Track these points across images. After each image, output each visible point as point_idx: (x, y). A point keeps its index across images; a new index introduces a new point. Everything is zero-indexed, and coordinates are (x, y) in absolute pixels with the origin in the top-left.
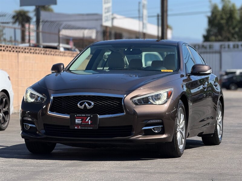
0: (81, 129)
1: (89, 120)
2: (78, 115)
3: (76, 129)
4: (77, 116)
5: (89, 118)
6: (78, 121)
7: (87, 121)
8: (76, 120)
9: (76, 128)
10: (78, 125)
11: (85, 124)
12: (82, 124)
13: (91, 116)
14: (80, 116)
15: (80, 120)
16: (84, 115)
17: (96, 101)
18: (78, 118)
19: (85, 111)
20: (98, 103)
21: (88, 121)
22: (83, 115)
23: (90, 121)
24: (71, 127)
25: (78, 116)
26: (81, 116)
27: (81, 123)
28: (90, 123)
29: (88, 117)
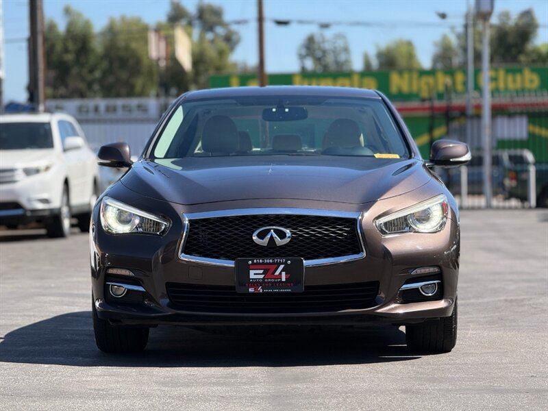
0: (263, 294)
1: (282, 271)
2: (255, 261)
3: (252, 293)
4: (253, 264)
5: (282, 267)
6: (254, 274)
7: (277, 273)
8: (252, 273)
9: (251, 290)
10: (256, 283)
11: (273, 280)
12: (266, 280)
13: (286, 261)
14: (260, 264)
15: (261, 271)
16: (271, 261)
17: (295, 227)
18: (256, 266)
19: (272, 250)
20: (301, 231)
21: (280, 273)
22: (268, 261)
23: (284, 273)
24: (239, 290)
25: (257, 264)
26: (263, 264)
27: (263, 279)
28: (284, 279)
29: (279, 264)
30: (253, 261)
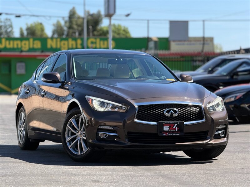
0: (169, 136)
1: (176, 126)
2: (166, 123)
3: (165, 136)
4: (165, 124)
5: (176, 125)
6: (166, 128)
7: (174, 128)
8: (164, 127)
9: (164, 134)
10: (166, 132)
11: (172, 130)
12: (170, 130)
13: (178, 122)
14: (168, 124)
15: (168, 127)
16: (172, 123)
18: (166, 125)
19: (172, 118)
21: (175, 128)
22: (171, 123)
23: (177, 128)
24: (160, 134)
25: (167, 124)
26: (169, 124)
27: (169, 130)
28: (177, 130)
29: (175, 124)
30: (165, 122)
